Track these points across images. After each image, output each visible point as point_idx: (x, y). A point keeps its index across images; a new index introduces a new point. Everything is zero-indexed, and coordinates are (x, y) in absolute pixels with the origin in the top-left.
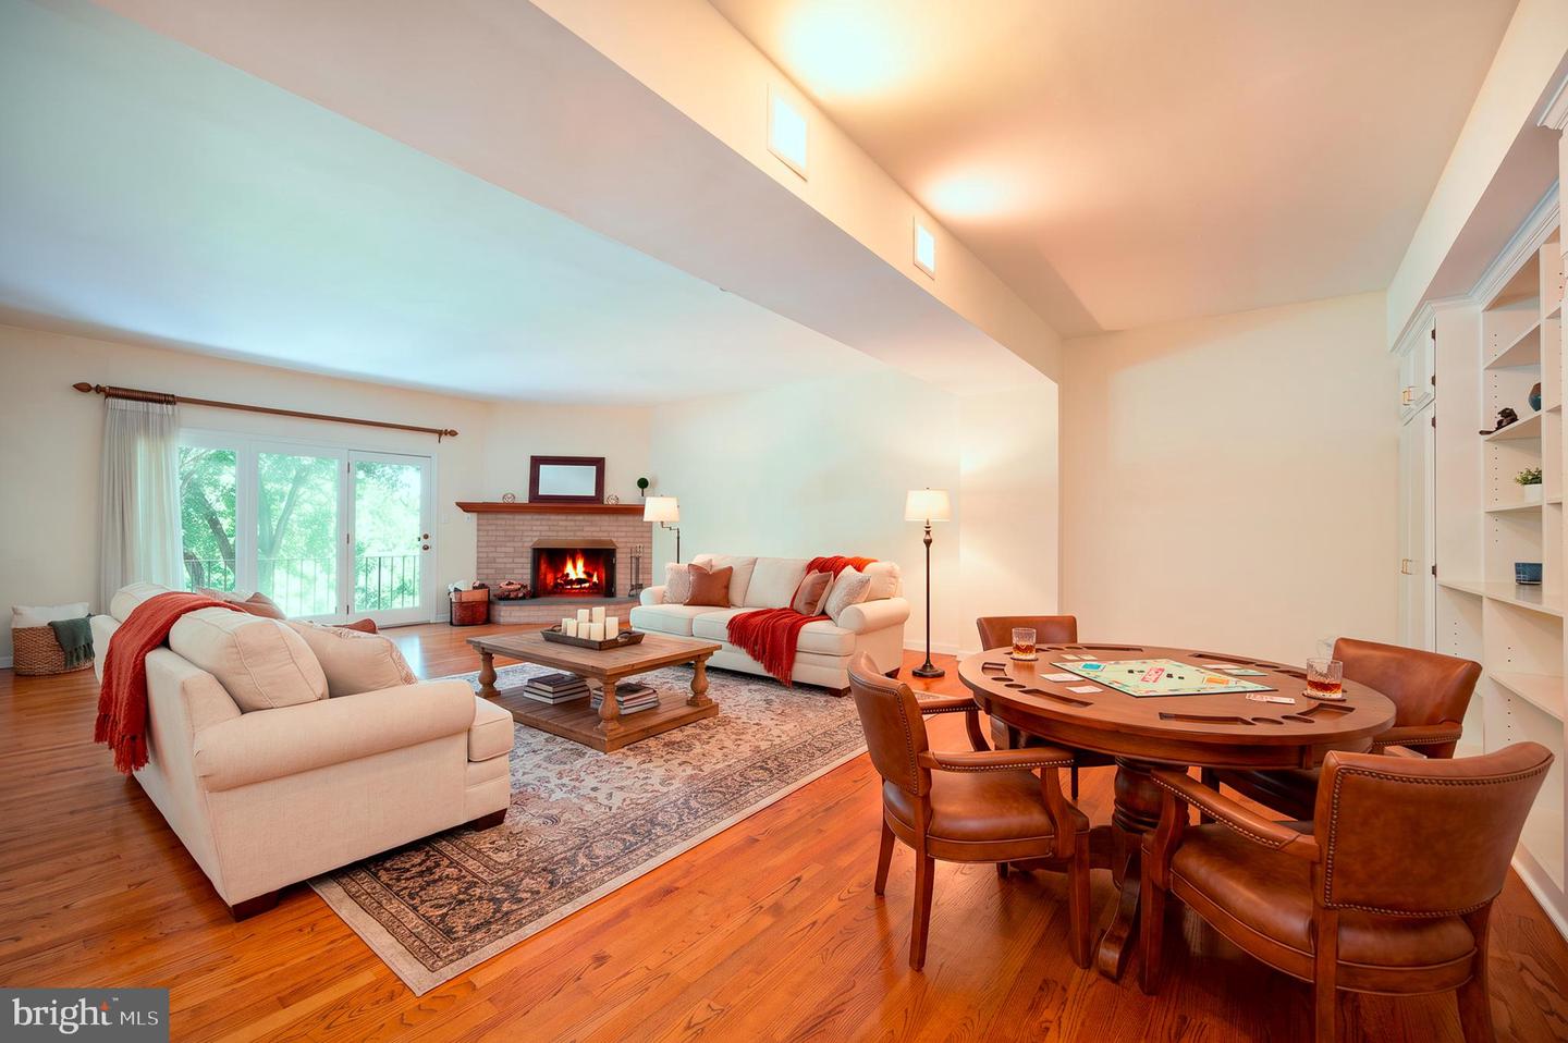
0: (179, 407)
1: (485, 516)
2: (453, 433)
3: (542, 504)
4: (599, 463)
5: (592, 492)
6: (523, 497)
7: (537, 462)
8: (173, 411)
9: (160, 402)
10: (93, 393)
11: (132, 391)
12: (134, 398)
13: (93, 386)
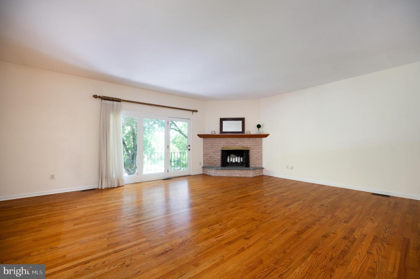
0: (122, 103)
1: (205, 139)
2: (196, 111)
3: (223, 135)
4: (243, 120)
5: (241, 130)
6: (218, 132)
7: (222, 120)
8: (120, 104)
9: (117, 101)
10: (98, 99)
11: (109, 97)
12: (109, 100)
13: (98, 96)
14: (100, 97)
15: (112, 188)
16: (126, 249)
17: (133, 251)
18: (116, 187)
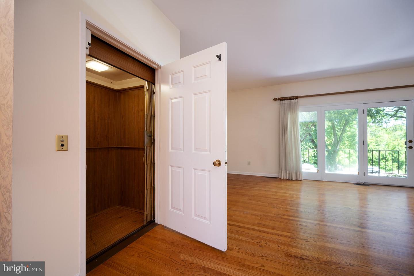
0: (299, 100)
8: (297, 101)
9: (293, 99)
10: (277, 101)
11: (286, 97)
12: (287, 100)
13: (277, 98)
14: (279, 99)
15: (290, 180)
16: (268, 233)
17: (272, 238)
18: (293, 180)
